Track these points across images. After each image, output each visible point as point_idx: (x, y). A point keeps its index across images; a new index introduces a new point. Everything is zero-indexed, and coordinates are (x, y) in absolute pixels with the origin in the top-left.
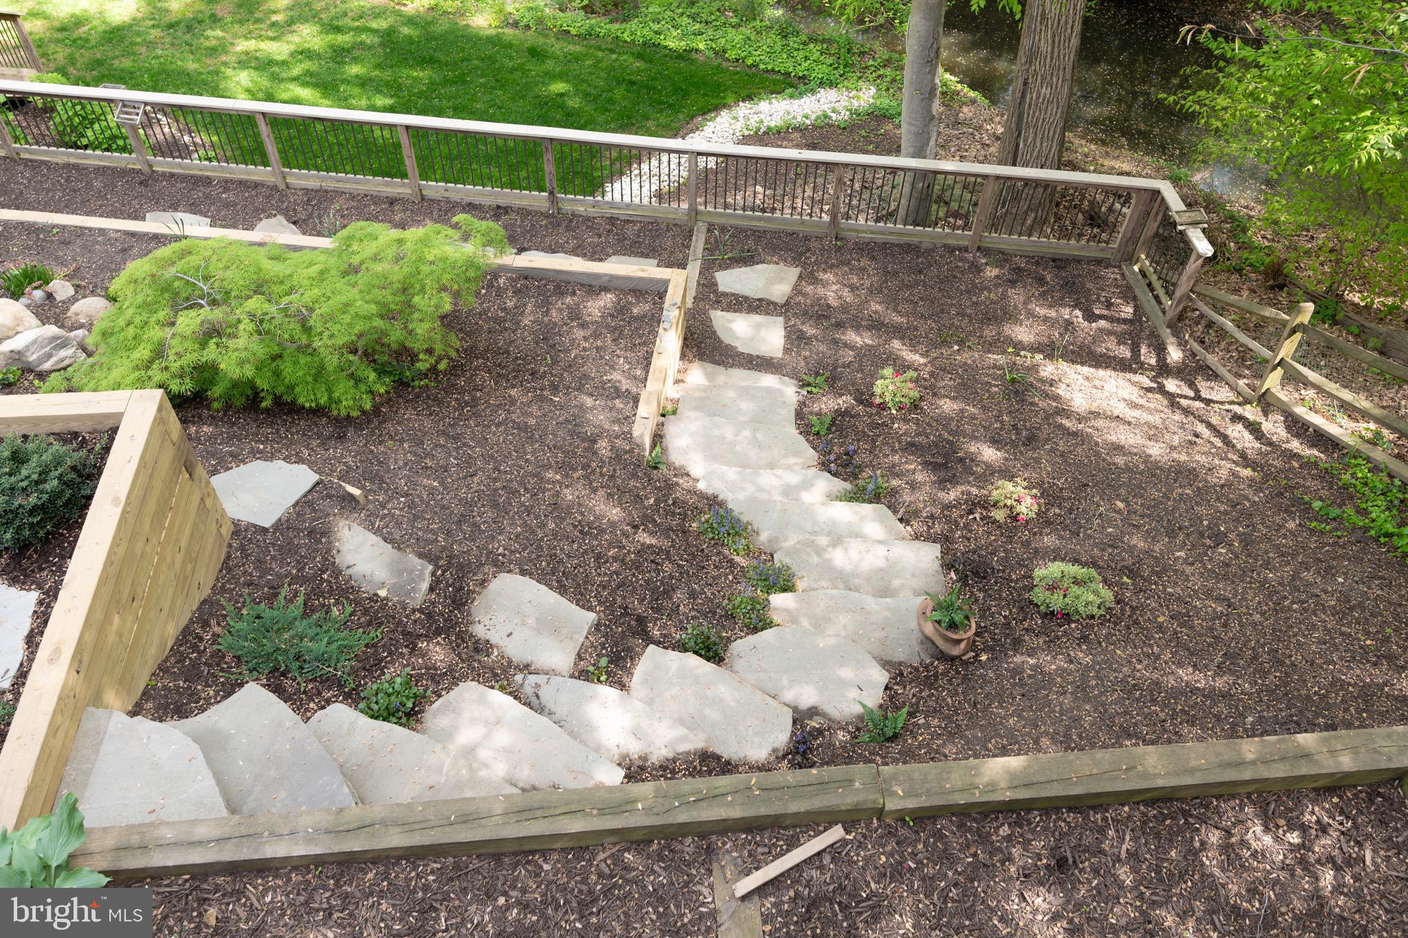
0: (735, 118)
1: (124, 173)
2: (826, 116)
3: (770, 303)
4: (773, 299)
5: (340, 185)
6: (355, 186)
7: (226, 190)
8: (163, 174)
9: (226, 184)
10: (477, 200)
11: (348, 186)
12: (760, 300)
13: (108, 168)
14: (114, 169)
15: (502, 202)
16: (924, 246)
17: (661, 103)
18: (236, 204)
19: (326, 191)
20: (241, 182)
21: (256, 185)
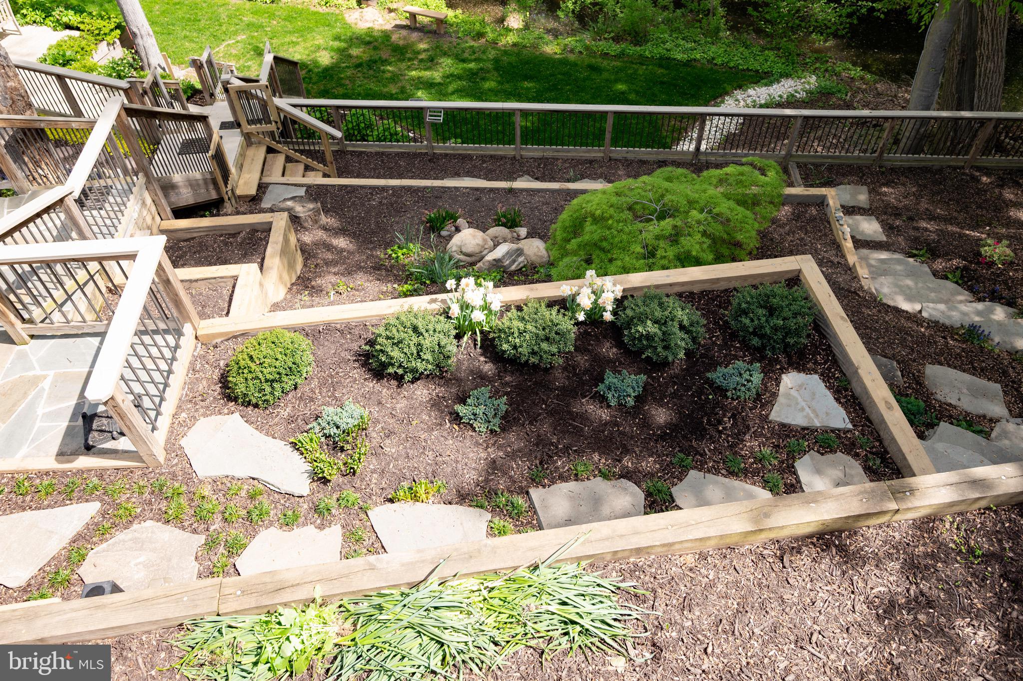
0: (737, 100)
1: (416, 155)
2: (793, 96)
3: (860, 208)
4: (861, 206)
5: (555, 154)
6: (565, 154)
7: (484, 162)
8: (441, 154)
9: (483, 159)
10: (645, 158)
11: (560, 154)
12: (853, 207)
13: (405, 153)
14: (408, 154)
15: (661, 157)
16: (935, 168)
17: (686, 94)
18: (495, 171)
19: (547, 159)
20: (491, 156)
21: (502, 158)
